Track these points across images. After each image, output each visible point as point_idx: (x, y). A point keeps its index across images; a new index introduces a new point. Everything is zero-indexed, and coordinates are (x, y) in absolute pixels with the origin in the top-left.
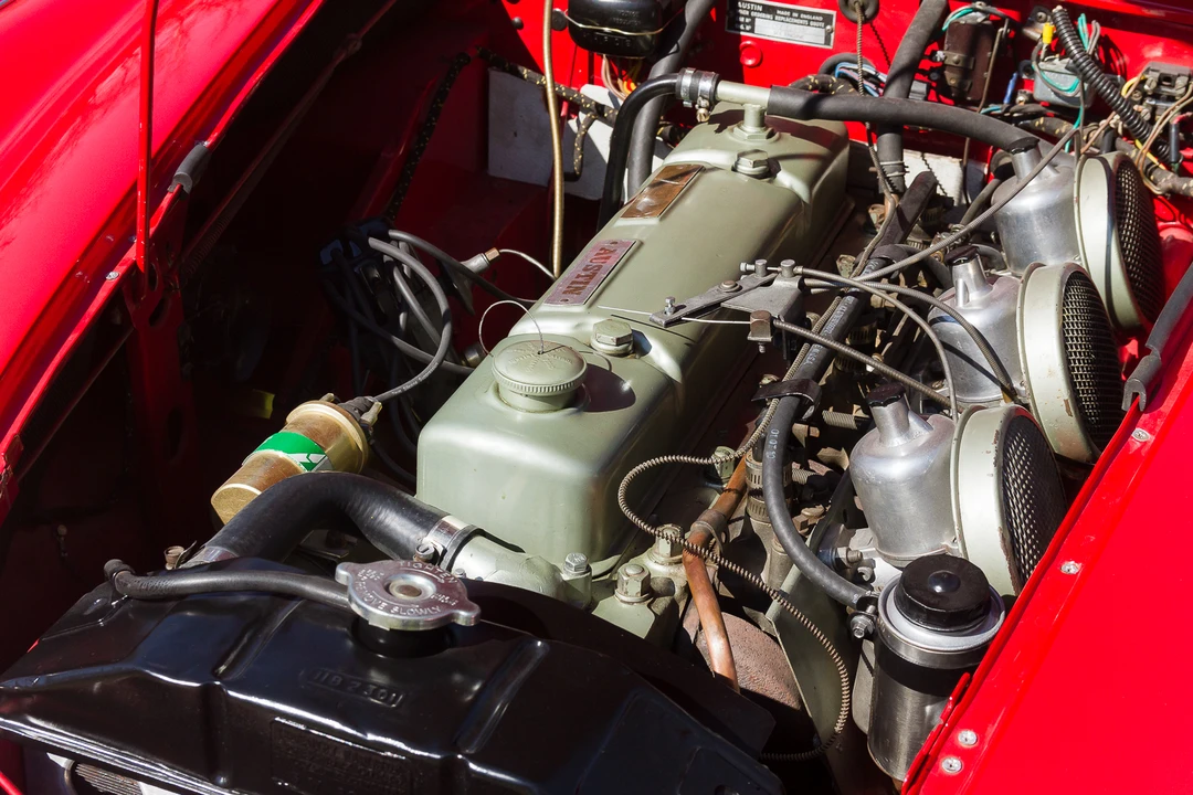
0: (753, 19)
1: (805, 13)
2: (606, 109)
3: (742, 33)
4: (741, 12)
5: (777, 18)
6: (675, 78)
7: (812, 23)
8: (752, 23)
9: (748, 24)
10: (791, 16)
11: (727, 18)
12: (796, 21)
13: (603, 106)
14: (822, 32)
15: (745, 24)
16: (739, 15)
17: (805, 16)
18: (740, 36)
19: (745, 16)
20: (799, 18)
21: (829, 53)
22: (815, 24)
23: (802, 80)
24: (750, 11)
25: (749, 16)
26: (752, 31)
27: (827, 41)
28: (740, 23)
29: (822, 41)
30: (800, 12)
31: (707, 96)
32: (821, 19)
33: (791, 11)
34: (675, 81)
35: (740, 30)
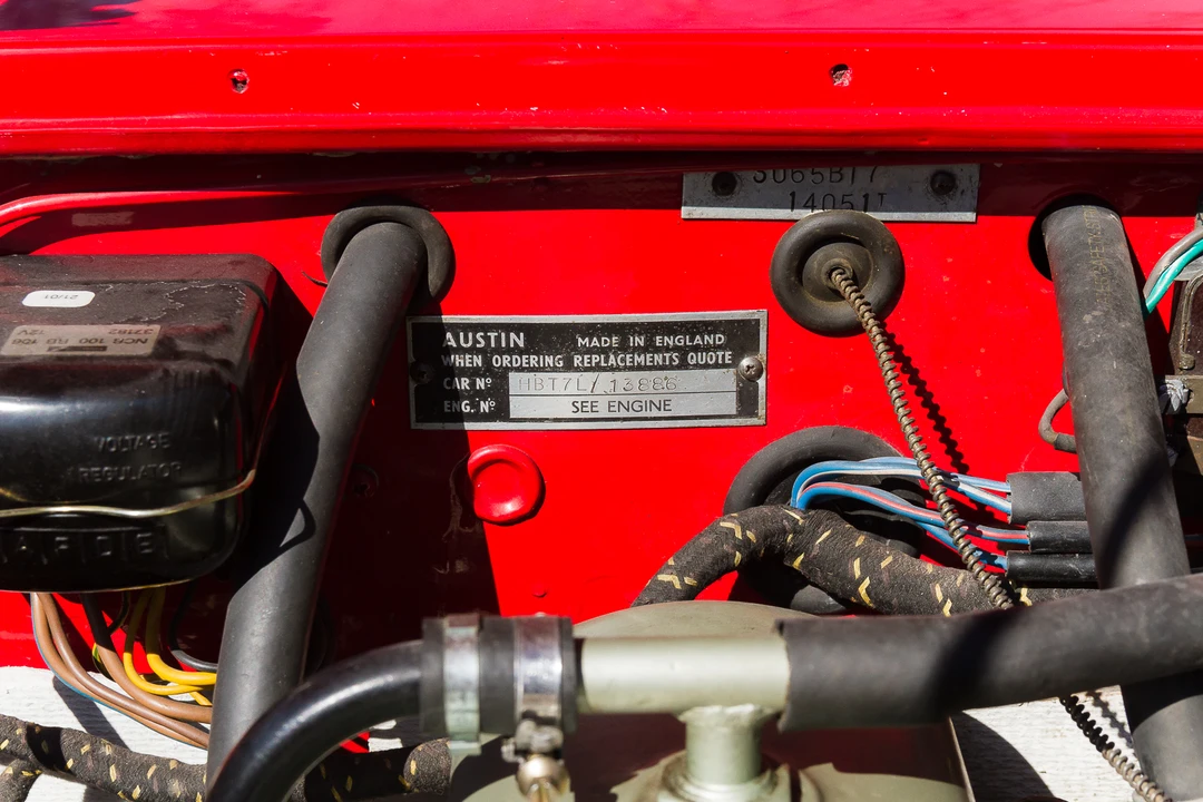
0: (501, 377)
1: (669, 329)
2: (66, 741)
3: (469, 426)
4: (458, 361)
5: (577, 360)
6: (412, 660)
7: (692, 358)
8: (500, 393)
9: (483, 395)
10: (624, 347)
11: (412, 386)
12: (640, 359)
13: (54, 734)
14: (727, 380)
15: (475, 395)
16: (453, 372)
17: (669, 341)
18: (464, 433)
19: (473, 373)
20: (650, 347)
21: (759, 437)
22: (702, 358)
23: (705, 539)
24: (486, 353)
25: (487, 370)
26: (501, 412)
27: (746, 401)
28: (456, 396)
29: (729, 404)
30: (651, 330)
31: (552, 709)
32: (720, 339)
33: (623, 330)
34: (412, 674)
35: (461, 417)
